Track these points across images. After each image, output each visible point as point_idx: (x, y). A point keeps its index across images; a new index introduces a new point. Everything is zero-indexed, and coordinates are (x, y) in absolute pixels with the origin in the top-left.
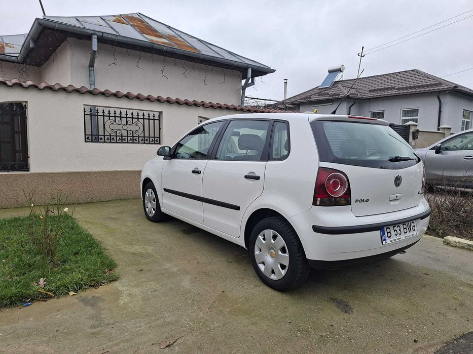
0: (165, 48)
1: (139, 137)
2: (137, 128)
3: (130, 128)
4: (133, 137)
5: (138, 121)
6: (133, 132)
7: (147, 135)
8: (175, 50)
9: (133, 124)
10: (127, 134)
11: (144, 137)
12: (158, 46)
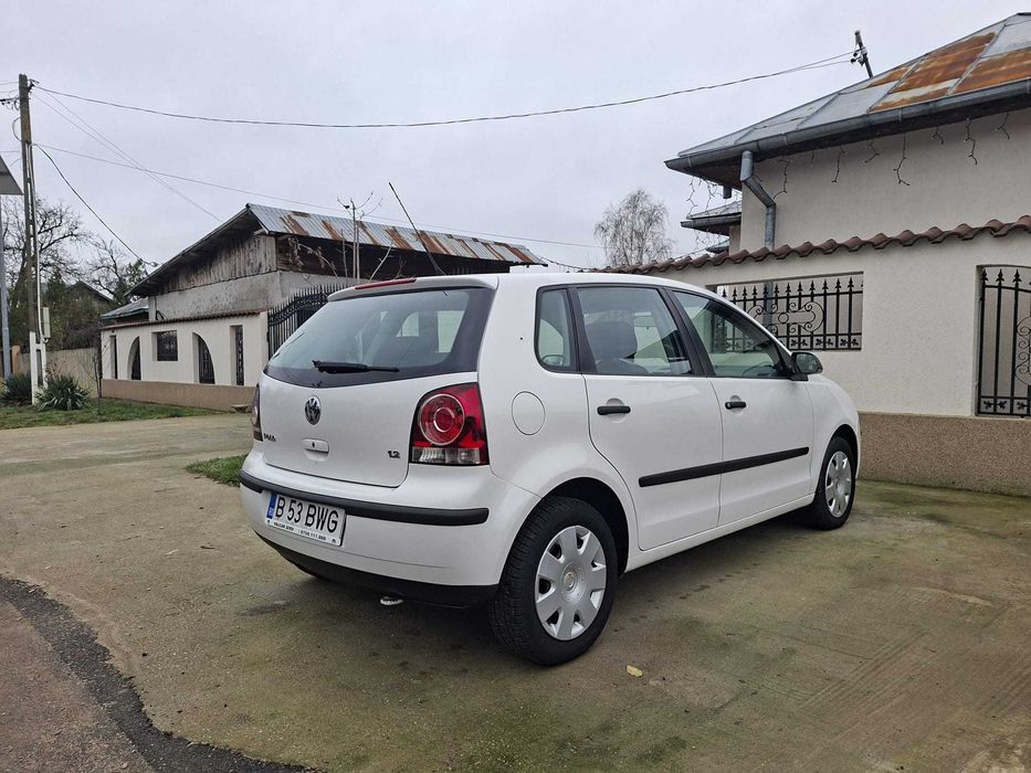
0: (900, 112)
1: (812, 336)
2: (809, 317)
3: (793, 318)
4: (799, 336)
5: (812, 300)
6: (800, 327)
7: (831, 329)
8: (931, 105)
9: (800, 308)
10: (788, 331)
11: (825, 335)
12: (882, 117)
